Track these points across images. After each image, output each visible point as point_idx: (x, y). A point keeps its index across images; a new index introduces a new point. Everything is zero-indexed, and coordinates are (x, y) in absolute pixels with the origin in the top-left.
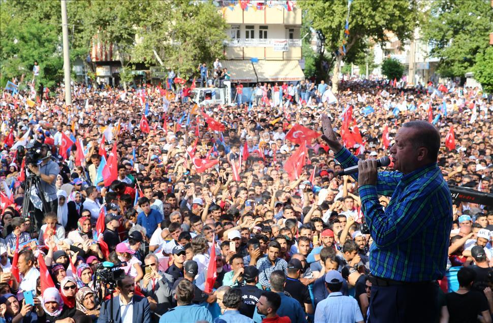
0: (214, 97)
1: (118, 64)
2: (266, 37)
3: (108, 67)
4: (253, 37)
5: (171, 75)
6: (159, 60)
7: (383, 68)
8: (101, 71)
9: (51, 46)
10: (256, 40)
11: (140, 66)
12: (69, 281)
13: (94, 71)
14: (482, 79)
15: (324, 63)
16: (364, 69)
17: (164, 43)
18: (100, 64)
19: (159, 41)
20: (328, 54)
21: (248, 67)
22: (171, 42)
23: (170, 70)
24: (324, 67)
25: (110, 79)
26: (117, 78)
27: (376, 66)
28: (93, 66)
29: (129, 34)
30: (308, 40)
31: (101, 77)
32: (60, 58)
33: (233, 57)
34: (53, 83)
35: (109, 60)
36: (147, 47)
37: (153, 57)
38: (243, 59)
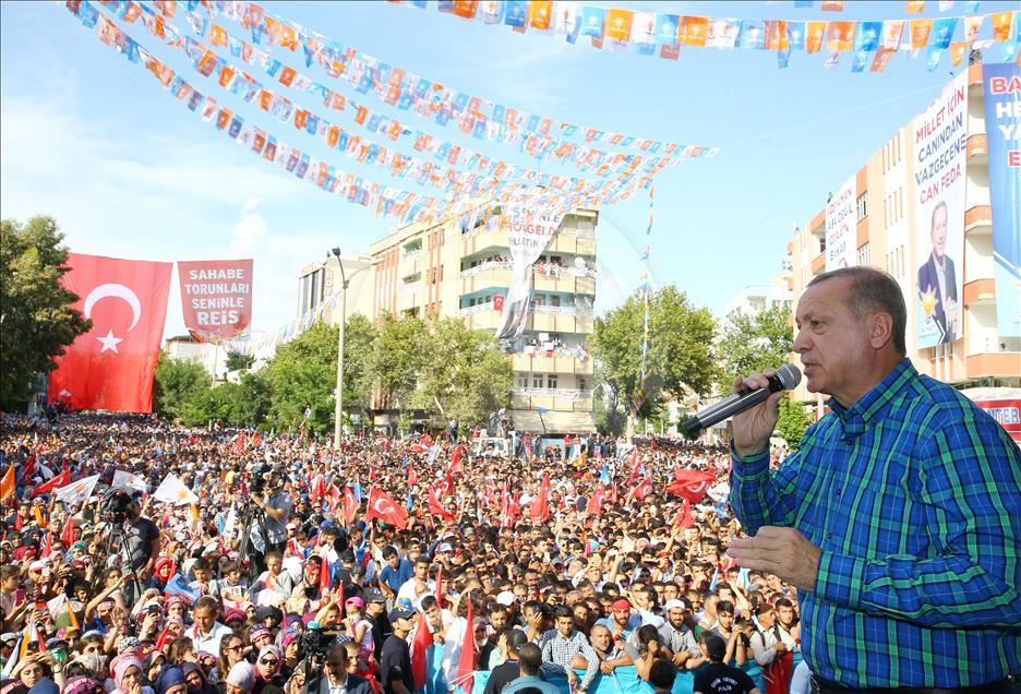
0: (497, 448)
1: (397, 412)
2: (555, 387)
3: (387, 416)
4: (541, 386)
5: (452, 424)
6: (440, 407)
7: (679, 426)
8: (379, 420)
9: (325, 387)
10: (545, 389)
11: (419, 414)
12: (269, 652)
13: (372, 419)
14: (788, 436)
15: (617, 417)
16: (658, 426)
17: (447, 389)
18: (379, 412)
19: (440, 386)
20: (621, 408)
21: (535, 417)
22: (453, 388)
23: (451, 419)
24: (617, 422)
25: (389, 429)
26: (395, 426)
27: (671, 425)
28: (372, 414)
29: (410, 380)
30: (599, 395)
31: (379, 426)
32: (334, 401)
33: (520, 406)
34: (324, 426)
35: (388, 408)
36: (428, 393)
37: (434, 404)
38: (530, 409)
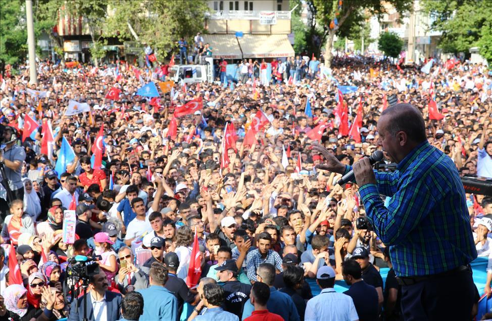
0: (195, 75)
1: (88, 38)
2: (251, 9)
3: (77, 41)
4: (237, 9)
5: (148, 50)
6: (134, 34)
7: (380, 43)
8: (69, 46)
9: (12, 18)
10: (241, 12)
11: (113, 41)
12: (36, 278)
13: (61, 46)
14: (488, 55)
15: (316, 38)
16: (359, 44)
17: (140, 15)
18: (68, 38)
19: (134, 13)
20: (319, 28)
21: (232, 42)
22: (147, 14)
23: (146, 45)
24: (316, 42)
25: (80, 55)
26: (88, 54)
27: (372, 41)
28: (61, 40)
29: (100, 5)
30: (297, 13)
31: (69, 53)
32: (24, 32)
33: (215, 31)
34: (15, 59)
35: (78, 34)
36: (121, 20)
37: (127, 30)
38: (227, 33)
